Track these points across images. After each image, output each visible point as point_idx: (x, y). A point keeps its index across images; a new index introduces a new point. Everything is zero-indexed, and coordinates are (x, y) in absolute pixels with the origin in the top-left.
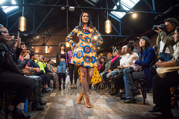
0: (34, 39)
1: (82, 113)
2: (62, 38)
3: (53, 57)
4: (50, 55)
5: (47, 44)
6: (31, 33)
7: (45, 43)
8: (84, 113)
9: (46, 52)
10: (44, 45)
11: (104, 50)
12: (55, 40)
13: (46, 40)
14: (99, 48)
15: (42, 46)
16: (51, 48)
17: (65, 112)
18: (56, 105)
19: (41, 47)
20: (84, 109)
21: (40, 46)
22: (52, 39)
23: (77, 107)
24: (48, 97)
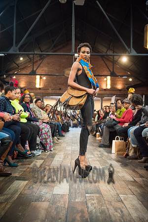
0: (17, 62)
1: (82, 217)
2: (64, 61)
3: (49, 95)
4: (43, 91)
5: (38, 71)
6: (11, 51)
7: (35, 69)
8: (87, 216)
9: (38, 86)
10: (34, 73)
11: (140, 84)
12: (54, 65)
13: (38, 66)
14: (130, 80)
15: (30, 74)
16: (44, 78)
17: (47, 210)
18: (34, 190)
19: (30, 76)
20: (89, 205)
21: (27, 75)
22: (48, 64)
23: (75, 198)
24: (25, 169)
